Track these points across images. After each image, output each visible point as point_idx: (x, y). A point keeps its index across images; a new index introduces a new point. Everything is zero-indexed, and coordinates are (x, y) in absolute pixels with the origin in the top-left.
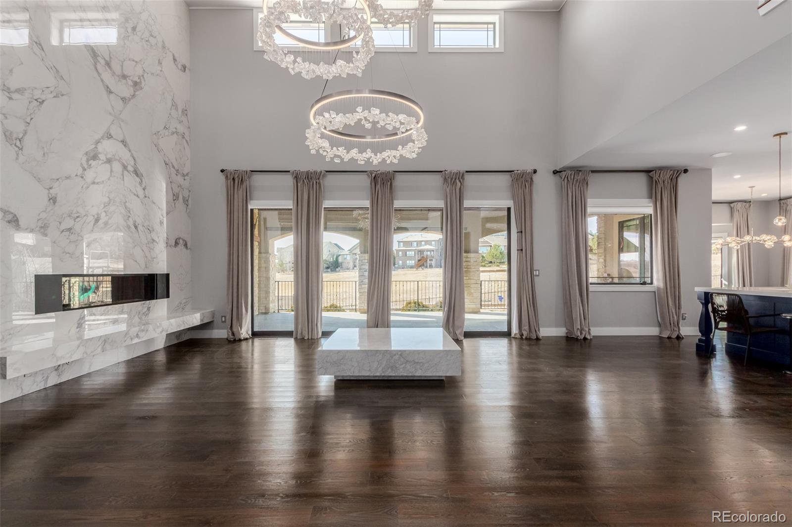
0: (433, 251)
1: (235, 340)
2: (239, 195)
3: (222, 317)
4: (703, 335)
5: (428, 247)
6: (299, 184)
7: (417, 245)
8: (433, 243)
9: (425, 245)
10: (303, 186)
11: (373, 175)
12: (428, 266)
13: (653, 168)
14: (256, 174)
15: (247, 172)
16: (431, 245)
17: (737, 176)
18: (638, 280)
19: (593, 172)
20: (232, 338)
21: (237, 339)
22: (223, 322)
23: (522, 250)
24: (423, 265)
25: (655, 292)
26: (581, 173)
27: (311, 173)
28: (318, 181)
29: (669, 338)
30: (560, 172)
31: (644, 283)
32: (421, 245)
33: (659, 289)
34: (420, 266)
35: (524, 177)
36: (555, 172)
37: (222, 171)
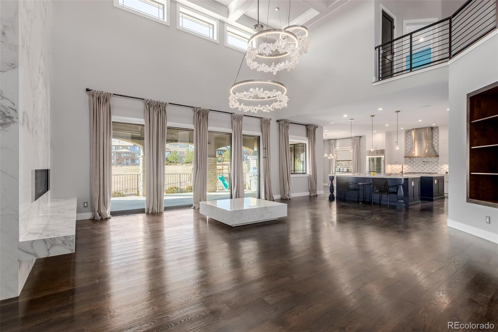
0: (129, 153)
1: (102, 219)
2: (103, 110)
3: (84, 203)
4: (331, 193)
5: (125, 150)
6: (151, 109)
7: (115, 149)
8: (129, 147)
9: (123, 148)
10: (154, 110)
11: (198, 110)
12: (125, 164)
13: (308, 124)
14: (115, 97)
15: (111, 94)
16: (127, 149)
17: (326, 131)
18: (301, 172)
19: (291, 123)
20: (100, 218)
21: (103, 219)
22: (85, 207)
23: (266, 157)
24: (121, 163)
25: (308, 177)
26: (287, 123)
27: (160, 103)
28: (164, 109)
29: (314, 196)
30: (280, 121)
31: (304, 173)
32: (119, 149)
33: (310, 175)
34: (118, 164)
35: (267, 122)
36: (278, 121)
37: (88, 90)
